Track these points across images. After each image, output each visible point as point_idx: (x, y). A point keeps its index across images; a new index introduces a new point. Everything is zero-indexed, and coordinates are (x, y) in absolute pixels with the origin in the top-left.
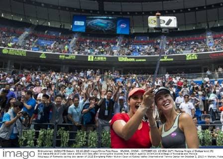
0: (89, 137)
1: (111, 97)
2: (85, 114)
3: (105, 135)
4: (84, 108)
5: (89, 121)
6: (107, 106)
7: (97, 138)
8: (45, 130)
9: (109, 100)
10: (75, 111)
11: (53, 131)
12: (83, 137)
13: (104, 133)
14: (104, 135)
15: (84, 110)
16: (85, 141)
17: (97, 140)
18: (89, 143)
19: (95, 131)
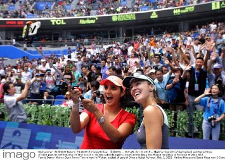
0: (178, 118)
1: (201, 66)
2: (169, 90)
3: (197, 116)
4: (168, 83)
5: (175, 98)
6: (196, 79)
7: (187, 120)
8: (131, 109)
9: (200, 69)
10: (159, 87)
11: (138, 109)
12: (171, 117)
13: (195, 114)
14: (195, 116)
15: (168, 86)
16: (173, 123)
17: (188, 122)
18: (177, 125)
19: (185, 110)
